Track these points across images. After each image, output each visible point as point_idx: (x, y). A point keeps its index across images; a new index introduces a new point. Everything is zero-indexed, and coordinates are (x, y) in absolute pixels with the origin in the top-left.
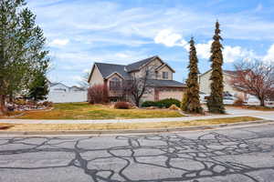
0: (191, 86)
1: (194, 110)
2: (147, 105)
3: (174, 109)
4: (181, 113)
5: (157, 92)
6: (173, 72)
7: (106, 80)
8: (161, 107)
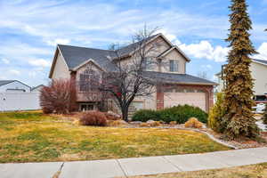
0: (235, 78)
1: (242, 132)
2: (142, 117)
3: (194, 126)
4: (213, 137)
5: (160, 94)
6: (187, 60)
7: (74, 73)
8: (168, 122)
